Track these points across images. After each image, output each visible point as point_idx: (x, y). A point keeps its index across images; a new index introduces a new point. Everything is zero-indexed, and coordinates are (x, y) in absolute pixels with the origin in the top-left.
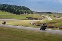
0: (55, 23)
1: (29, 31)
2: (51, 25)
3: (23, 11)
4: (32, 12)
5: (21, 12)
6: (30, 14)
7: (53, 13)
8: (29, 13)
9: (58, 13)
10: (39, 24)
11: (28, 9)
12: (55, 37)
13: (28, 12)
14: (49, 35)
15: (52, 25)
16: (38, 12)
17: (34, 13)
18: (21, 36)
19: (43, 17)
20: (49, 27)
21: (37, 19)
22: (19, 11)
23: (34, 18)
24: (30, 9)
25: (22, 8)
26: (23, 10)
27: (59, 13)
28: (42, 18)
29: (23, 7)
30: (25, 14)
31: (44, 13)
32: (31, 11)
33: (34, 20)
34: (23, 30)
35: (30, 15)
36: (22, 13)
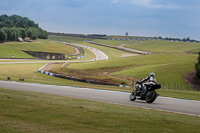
0: (119, 68)
1: (35, 95)
2: (105, 75)
3: (16, 30)
4: (44, 36)
5: (8, 33)
6: (39, 42)
7: (111, 38)
8: (34, 38)
9: (127, 38)
10: (66, 74)
11: (31, 24)
12: (116, 114)
13: (29, 35)
14: (99, 108)
15: (110, 77)
16: (63, 35)
17: (52, 39)
18: (8, 113)
19: (81, 50)
20: (99, 83)
21: (59, 56)
22: (3, 30)
23: (51, 55)
24: (37, 26)
25: (12, 22)
26: (13, 28)
27: (131, 38)
28: (78, 52)
29: (14, 18)
30: (21, 39)
31: (83, 36)
32: (41, 30)
33: (51, 59)
34: (14, 92)
35: (39, 45)
36: (12, 38)
